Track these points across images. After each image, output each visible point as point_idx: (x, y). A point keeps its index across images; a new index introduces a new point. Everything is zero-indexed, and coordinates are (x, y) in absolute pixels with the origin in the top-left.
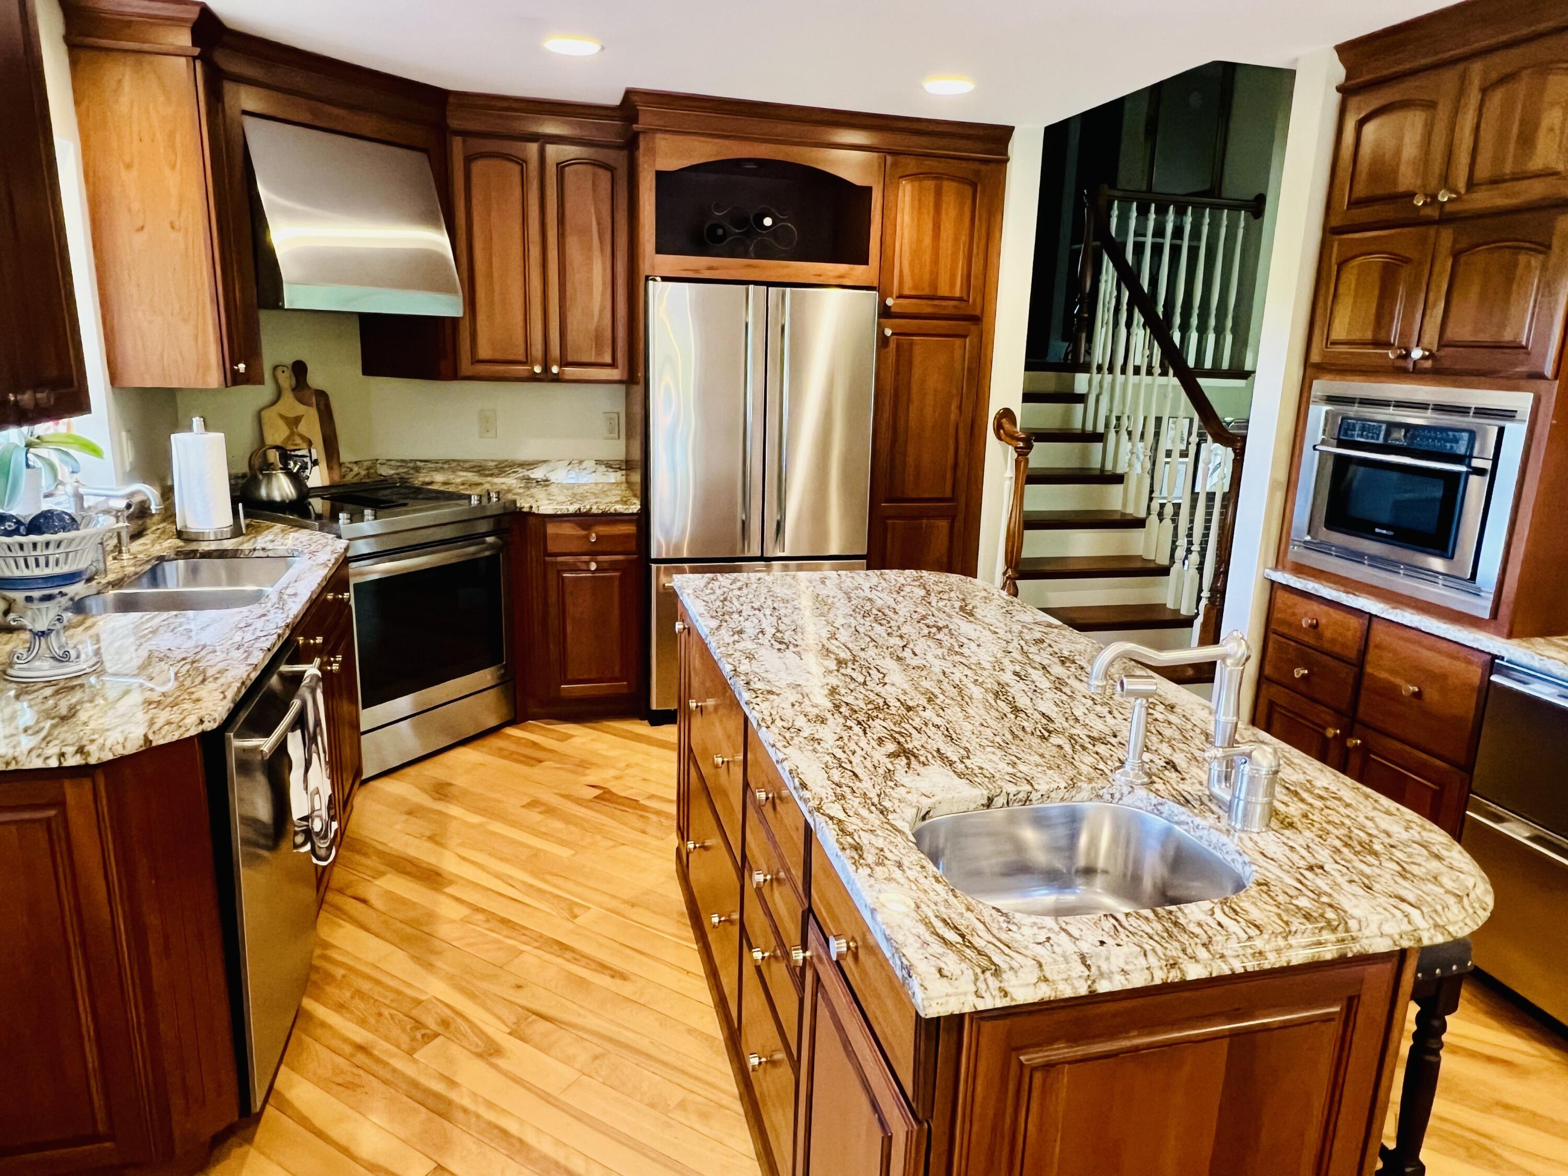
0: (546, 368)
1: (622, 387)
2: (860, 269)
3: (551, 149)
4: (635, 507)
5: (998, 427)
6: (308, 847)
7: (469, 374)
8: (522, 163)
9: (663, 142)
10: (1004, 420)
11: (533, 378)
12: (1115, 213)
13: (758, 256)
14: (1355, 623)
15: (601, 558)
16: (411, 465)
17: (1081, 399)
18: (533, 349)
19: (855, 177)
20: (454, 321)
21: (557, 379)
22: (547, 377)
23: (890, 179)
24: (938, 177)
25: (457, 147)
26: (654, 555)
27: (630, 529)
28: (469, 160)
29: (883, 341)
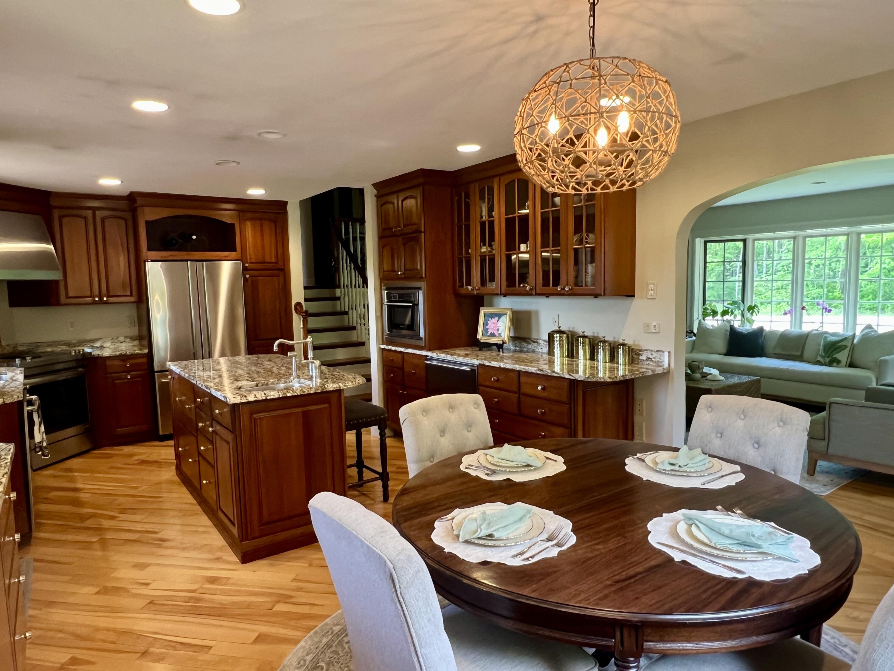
0: (101, 298)
1: (135, 305)
2: (234, 253)
3: (98, 213)
4: (146, 351)
5: (296, 309)
6: (40, 453)
7: (64, 303)
8: (85, 218)
9: (147, 210)
10: (298, 307)
11: (95, 303)
12: (343, 227)
13: (192, 251)
14: (400, 356)
15: (131, 373)
16: (35, 345)
17: (338, 299)
18: (94, 290)
19: (228, 221)
20: (57, 282)
21: (106, 303)
22: (101, 302)
23: (242, 221)
24: (261, 219)
25: (56, 214)
26: (156, 369)
27: (144, 360)
28: (61, 218)
29: (245, 280)
